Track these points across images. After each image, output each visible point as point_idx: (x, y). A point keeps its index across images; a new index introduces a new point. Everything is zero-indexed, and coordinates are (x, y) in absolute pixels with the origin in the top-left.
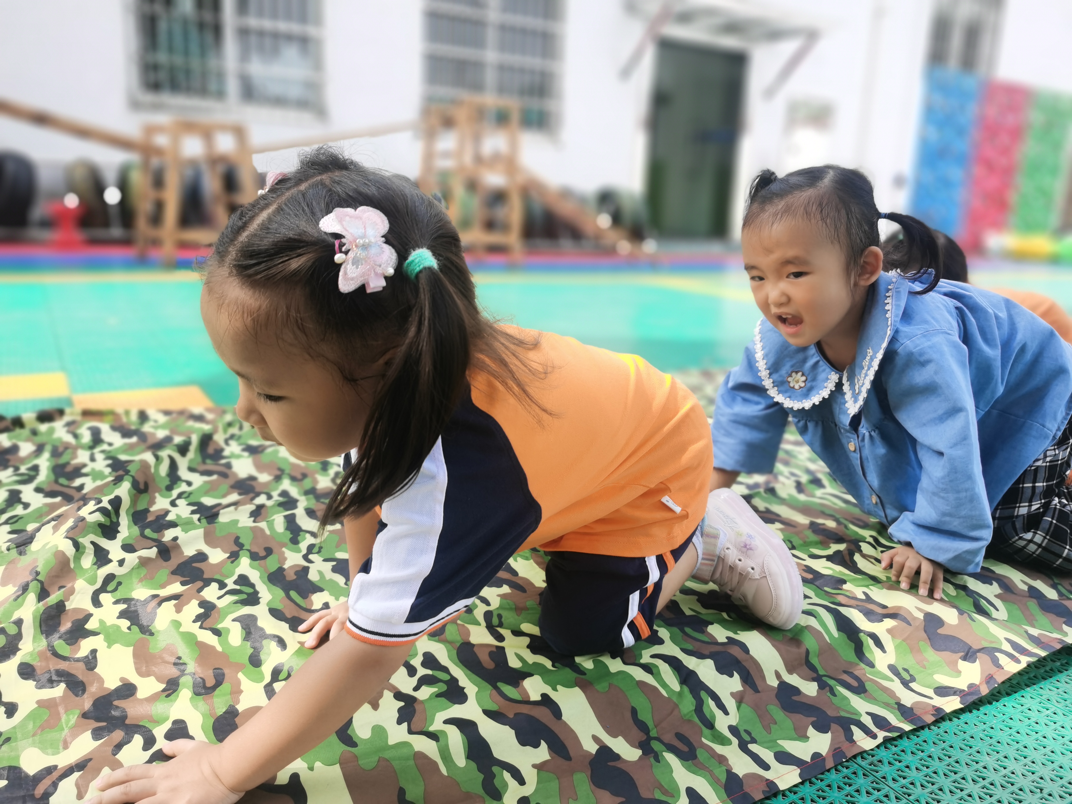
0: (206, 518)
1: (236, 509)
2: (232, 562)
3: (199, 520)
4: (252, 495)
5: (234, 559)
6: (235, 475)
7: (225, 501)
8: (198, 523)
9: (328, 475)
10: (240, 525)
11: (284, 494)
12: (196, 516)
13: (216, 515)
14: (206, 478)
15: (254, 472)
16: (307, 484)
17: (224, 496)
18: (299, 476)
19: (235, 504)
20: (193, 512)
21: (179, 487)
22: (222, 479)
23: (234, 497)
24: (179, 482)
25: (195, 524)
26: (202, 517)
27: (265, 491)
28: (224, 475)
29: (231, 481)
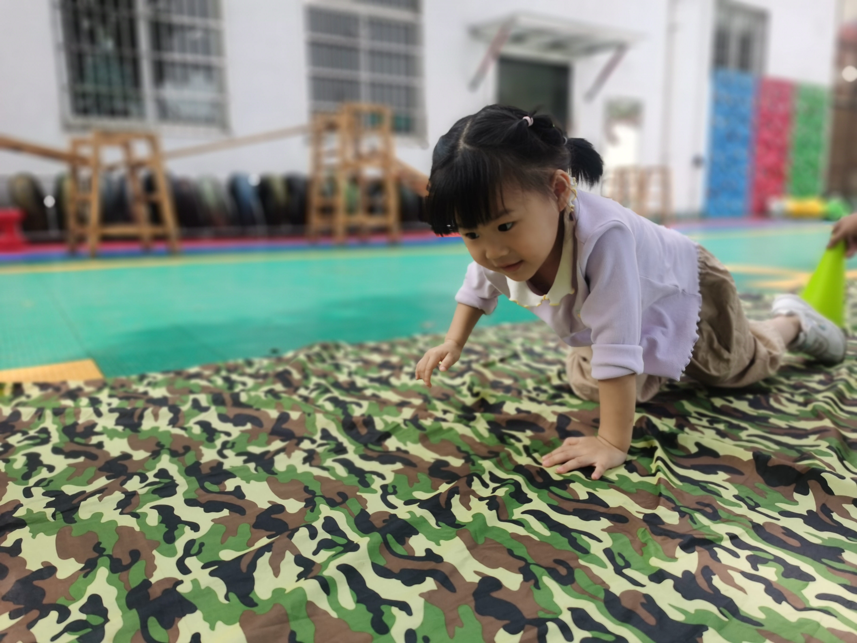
0: (62, 513)
1: (100, 499)
2: (85, 576)
3: (54, 516)
4: (123, 478)
5: (89, 570)
6: (107, 454)
7: (89, 489)
8: (51, 520)
9: (214, 447)
10: (104, 520)
11: (163, 473)
12: (51, 510)
13: (76, 508)
14: (72, 461)
15: (128, 450)
16: (190, 459)
17: (90, 482)
18: (181, 451)
19: (102, 492)
20: (49, 505)
21: (40, 473)
22: (89, 461)
23: (102, 482)
24: (39, 468)
25: (48, 521)
26: (58, 512)
27: (140, 471)
28: (91, 457)
29: (101, 462)
